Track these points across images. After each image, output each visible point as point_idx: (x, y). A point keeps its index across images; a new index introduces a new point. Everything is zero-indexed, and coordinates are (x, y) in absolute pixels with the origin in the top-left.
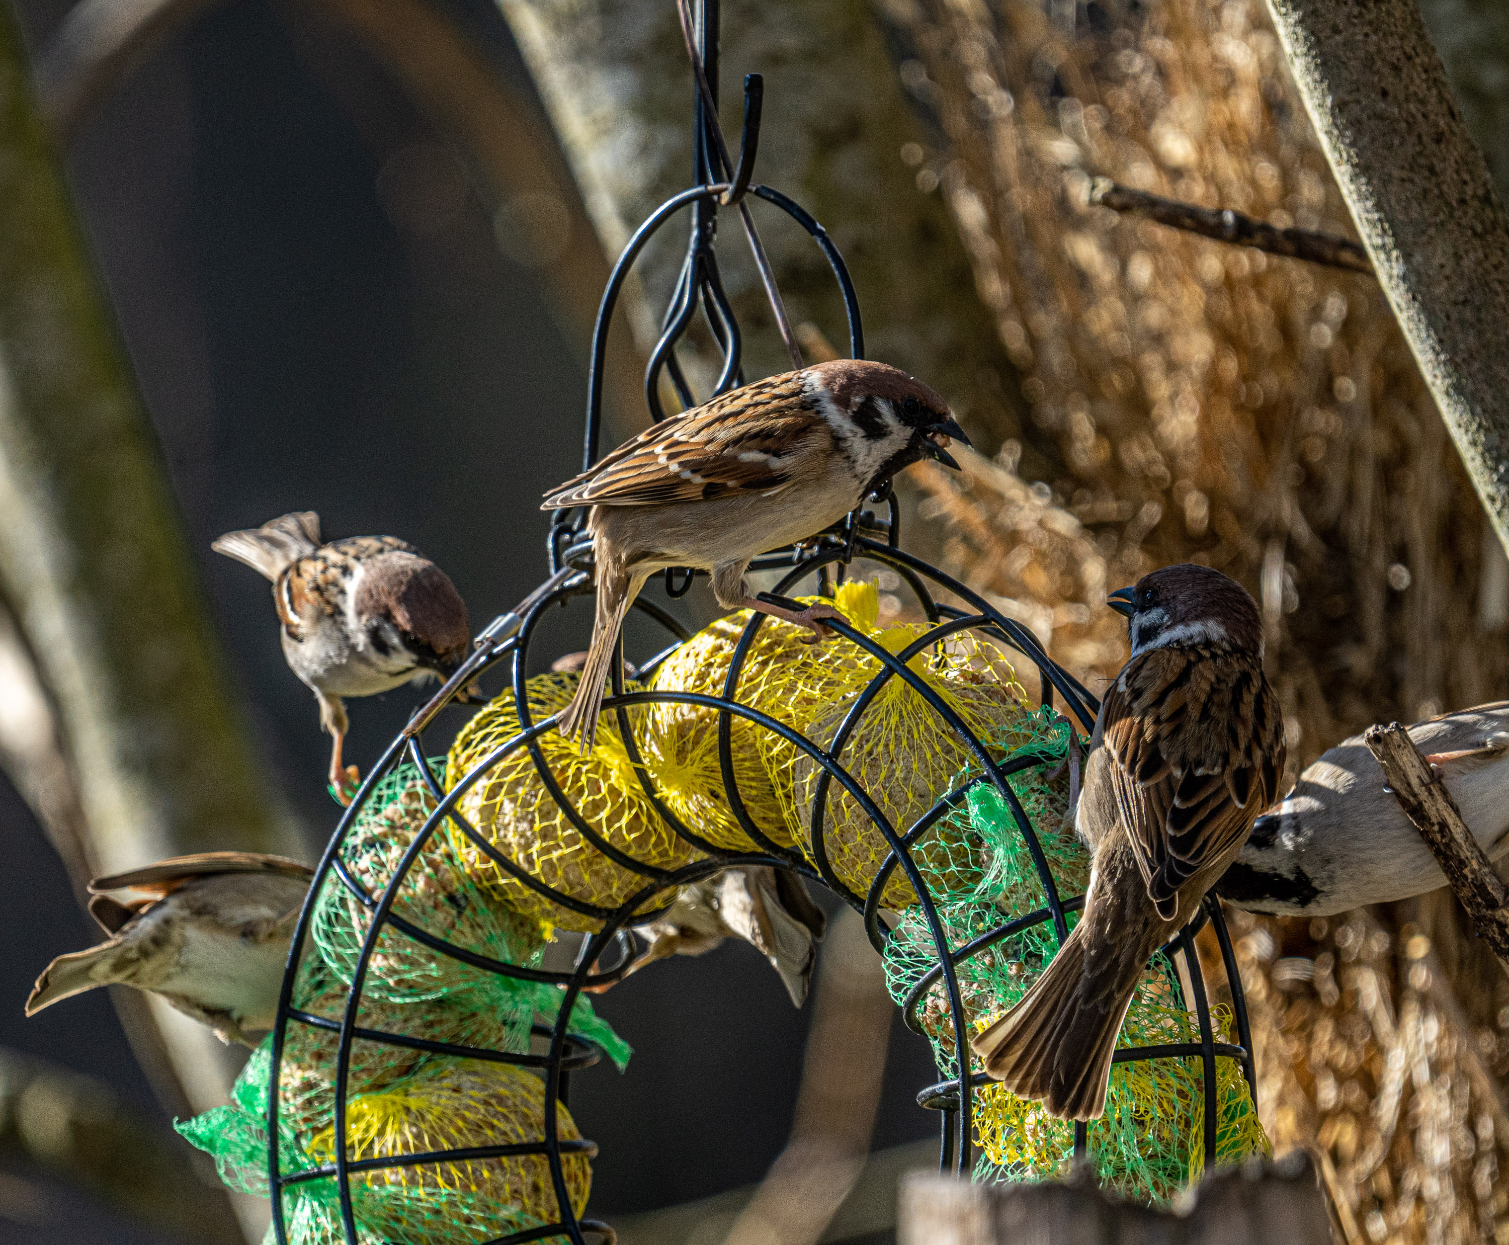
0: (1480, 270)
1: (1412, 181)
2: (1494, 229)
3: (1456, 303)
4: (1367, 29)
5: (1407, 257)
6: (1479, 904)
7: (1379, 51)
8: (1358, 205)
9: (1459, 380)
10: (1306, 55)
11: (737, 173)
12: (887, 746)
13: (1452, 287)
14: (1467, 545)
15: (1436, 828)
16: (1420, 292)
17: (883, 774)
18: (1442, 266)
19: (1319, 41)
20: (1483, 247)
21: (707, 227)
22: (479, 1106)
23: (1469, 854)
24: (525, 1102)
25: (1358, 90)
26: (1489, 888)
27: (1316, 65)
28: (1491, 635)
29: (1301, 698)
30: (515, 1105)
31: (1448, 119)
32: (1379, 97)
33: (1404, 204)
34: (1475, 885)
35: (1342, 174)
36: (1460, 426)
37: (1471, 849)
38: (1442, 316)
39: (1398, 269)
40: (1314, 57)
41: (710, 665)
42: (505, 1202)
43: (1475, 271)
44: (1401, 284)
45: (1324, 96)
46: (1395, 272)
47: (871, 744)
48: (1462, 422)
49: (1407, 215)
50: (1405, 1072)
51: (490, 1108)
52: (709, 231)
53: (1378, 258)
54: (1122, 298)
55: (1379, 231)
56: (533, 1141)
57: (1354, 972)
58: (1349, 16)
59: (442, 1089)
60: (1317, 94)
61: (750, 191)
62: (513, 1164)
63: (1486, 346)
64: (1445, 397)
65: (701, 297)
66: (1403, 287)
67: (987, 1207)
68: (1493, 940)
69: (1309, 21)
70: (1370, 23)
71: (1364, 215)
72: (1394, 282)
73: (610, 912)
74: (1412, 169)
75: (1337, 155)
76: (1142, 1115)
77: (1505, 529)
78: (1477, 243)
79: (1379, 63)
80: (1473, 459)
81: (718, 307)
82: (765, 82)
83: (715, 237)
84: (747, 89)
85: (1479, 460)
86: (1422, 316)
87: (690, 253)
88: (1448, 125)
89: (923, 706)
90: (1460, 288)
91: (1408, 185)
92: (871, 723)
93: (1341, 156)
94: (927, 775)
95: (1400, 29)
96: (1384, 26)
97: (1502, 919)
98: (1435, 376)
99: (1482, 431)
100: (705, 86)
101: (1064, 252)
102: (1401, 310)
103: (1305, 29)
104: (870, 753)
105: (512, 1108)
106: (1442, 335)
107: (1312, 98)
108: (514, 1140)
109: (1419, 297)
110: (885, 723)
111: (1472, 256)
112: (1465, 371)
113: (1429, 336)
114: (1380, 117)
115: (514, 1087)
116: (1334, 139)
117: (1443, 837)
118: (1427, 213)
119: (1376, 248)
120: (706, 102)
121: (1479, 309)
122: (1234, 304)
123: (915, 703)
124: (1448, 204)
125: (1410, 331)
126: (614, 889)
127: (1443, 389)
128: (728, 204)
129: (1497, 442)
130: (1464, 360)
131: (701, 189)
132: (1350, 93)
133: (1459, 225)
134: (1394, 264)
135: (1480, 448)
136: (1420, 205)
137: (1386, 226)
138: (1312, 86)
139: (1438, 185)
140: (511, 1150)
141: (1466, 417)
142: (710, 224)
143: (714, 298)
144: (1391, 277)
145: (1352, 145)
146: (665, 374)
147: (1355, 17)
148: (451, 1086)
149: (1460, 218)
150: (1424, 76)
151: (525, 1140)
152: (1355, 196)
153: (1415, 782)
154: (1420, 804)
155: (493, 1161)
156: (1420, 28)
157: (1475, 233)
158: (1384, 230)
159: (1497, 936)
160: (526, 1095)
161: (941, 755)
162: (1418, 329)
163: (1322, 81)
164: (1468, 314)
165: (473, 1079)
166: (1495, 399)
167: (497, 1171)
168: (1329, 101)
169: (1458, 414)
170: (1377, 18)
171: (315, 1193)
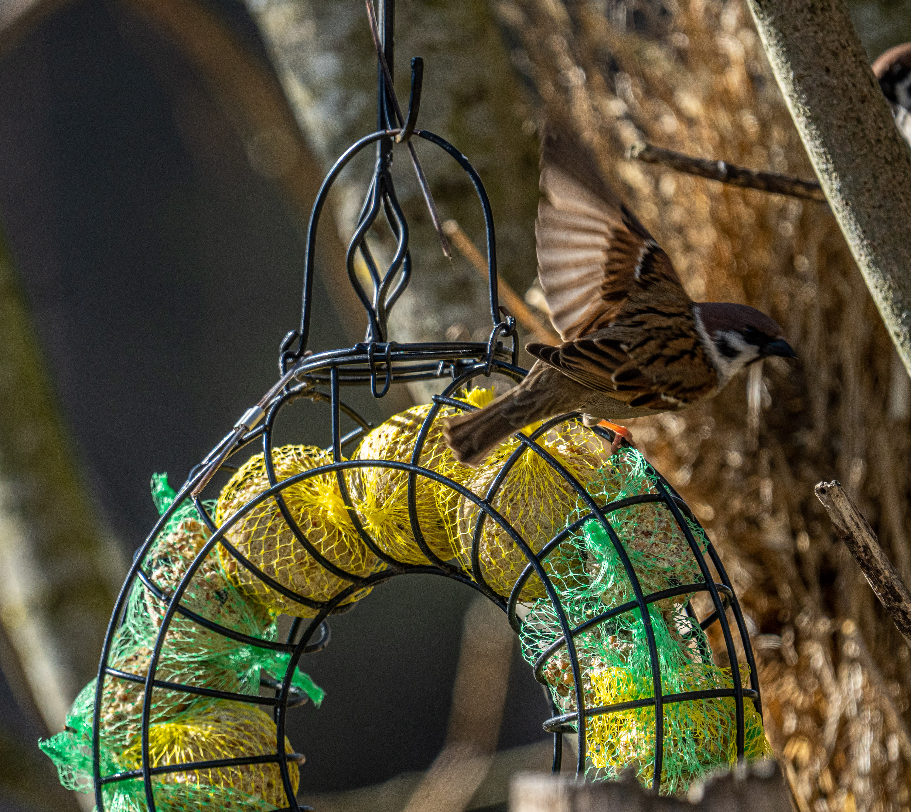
0: (890, 185)
1: (845, 127)
2: (899, 158)
3: (874, 207)
4: (817, 28)
5: (842, 177)
6: (889, 599)
7: (824, 43)
8: (810, 143)
9: (876, 257)
10: (776, 45)
11: (406, 122)
12: (523, 495)
13: (872, 197)
14: (881, 365)
15: (862, 549)
16: (850, 200)
17: (521, 514)
18: (865, 183)
19: (785, 36)
20: (892, 170)
21: (386, 158)
22: (234, 731)
23: (883, 566)
24: (262, 729)
25: (810, 68)
26: (896, 589)
27: (783, 51)
28: (898, 423)
29: (773, 465)
30: (255, 731)
31: (869, 87)
32: (824, 73)
33: (840, 142)
34: (887, 586)
35: (800, 123)
36: (876, 287)
37: (884, 563)
38: (866, 216)
39: (836, 185)
40: (782, 47)
41: (397, 442)
42: (251, 793)
43: (887, 186)
44: (838, 194)
45: (788, 72)
46: (835, 187)
47: (512, 494)
48: (878, 285)
49: (842, 150)
50: (841, 709)
51: (240, 733)
52: (388, 160)
53: (823, 178)
54: (656, 204)
55: (825, 161)
56: (268, 754)
57: (808, 643)
58: (804, 20)
59: (207, 720)
60: (784, 71)
61: (416, 134)
62: (256, 769)
63: (894, 235)
64: (867, 269)
65: (382, 203)
66: (839, 197)
67: (567, 798)
68: (899, 623)
69: (778, 23)
70: (818, 24)
71: (815, 150)
72: (834, 194)
73: (323, 604)
74: (845, 120)
75: (797, 111)
76: (698, 736)
77: (906, 354)
78: (888, 168)
79: (824, 51)
80: (885, 309)
81: (393, 210)
82: (425, 63)
83: (392, 164)
84: (413, 67)
85: (889, 310)
86: (852, 216)
87: (375, 174)
88: (869, 91)
89: (547, 469)
90: (877, 198)
91: (844, 130)
92: (512, 480)
93: (799, 112)
94: (549, 514)
95: (838, 29)
96: (827, 27)
97: (904, 609)
98: (861, 255)
99: (891, 291)
100: (385, 65)
101: (618, 174)
102: (838, 212)
103: (775, 28)
104: (512, 500)
105: (254, 733)
106: (866, 229)
107: (780, 73)
108: (257, 754)
109: (850, 203)
110: (521, 480)
111: (885, 176)
112: (880, 250)
113: (856, 229)
114: (824, 85)
115: (254, 718)
116: (795, 100)
117: (866, 555)
118: (855, 149)
119: (822, 171)
120: (385, 75)
121: (889, 211)
122: (729, 209)
123: (541, 467)
124: (869, 142)
125: (844, 225)
126: (325, 590)
127: (866, 263)
128: (401, 141)
129: (901, 298)
130: (879, 244)
131: (382, 132)
132: (805, 70)
133: (877, 156)
134: (834, 182)
135: (890, 302)
136: (850, 142)
137: (829, 156)
138: (780, 65)
139: (863, 130)
140: (255, 760)
141: (881, 282)
142: (388, 156)
143: (391, 204)
144: (832, 190)
145: (806, 104)
146: (359, 254)
147: (808, 21)
148: (213, 718)
149: (877, 151)
150: (853, 59)
151: (264, 753)
152: (808, 138)
153: (847, 519)
154: (851, 533)
155: (243, 767)
156: (851, 27)
157: (886, 161)
158: (827, 160)
159: (901, 620)
160: (261, 724)
161: (560, 501)
162: (850, 224)
163: (787, 62)
164: (882, 214)
165: (228, 713)
166: (899, 270)
167: (245, 774)
168: (791, 75)
169: (875, 280)
170: (823, 21)
171: (127, 789)
